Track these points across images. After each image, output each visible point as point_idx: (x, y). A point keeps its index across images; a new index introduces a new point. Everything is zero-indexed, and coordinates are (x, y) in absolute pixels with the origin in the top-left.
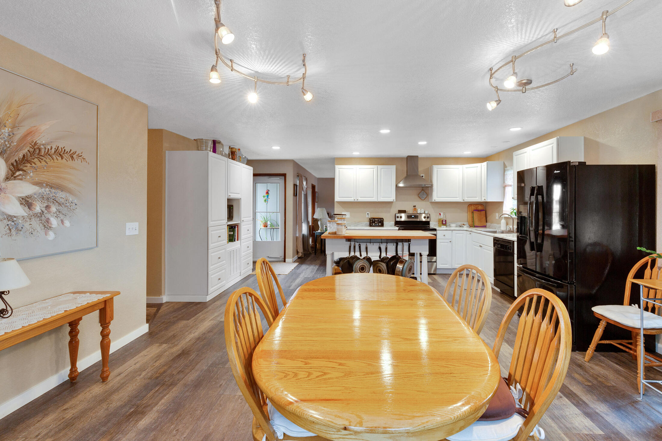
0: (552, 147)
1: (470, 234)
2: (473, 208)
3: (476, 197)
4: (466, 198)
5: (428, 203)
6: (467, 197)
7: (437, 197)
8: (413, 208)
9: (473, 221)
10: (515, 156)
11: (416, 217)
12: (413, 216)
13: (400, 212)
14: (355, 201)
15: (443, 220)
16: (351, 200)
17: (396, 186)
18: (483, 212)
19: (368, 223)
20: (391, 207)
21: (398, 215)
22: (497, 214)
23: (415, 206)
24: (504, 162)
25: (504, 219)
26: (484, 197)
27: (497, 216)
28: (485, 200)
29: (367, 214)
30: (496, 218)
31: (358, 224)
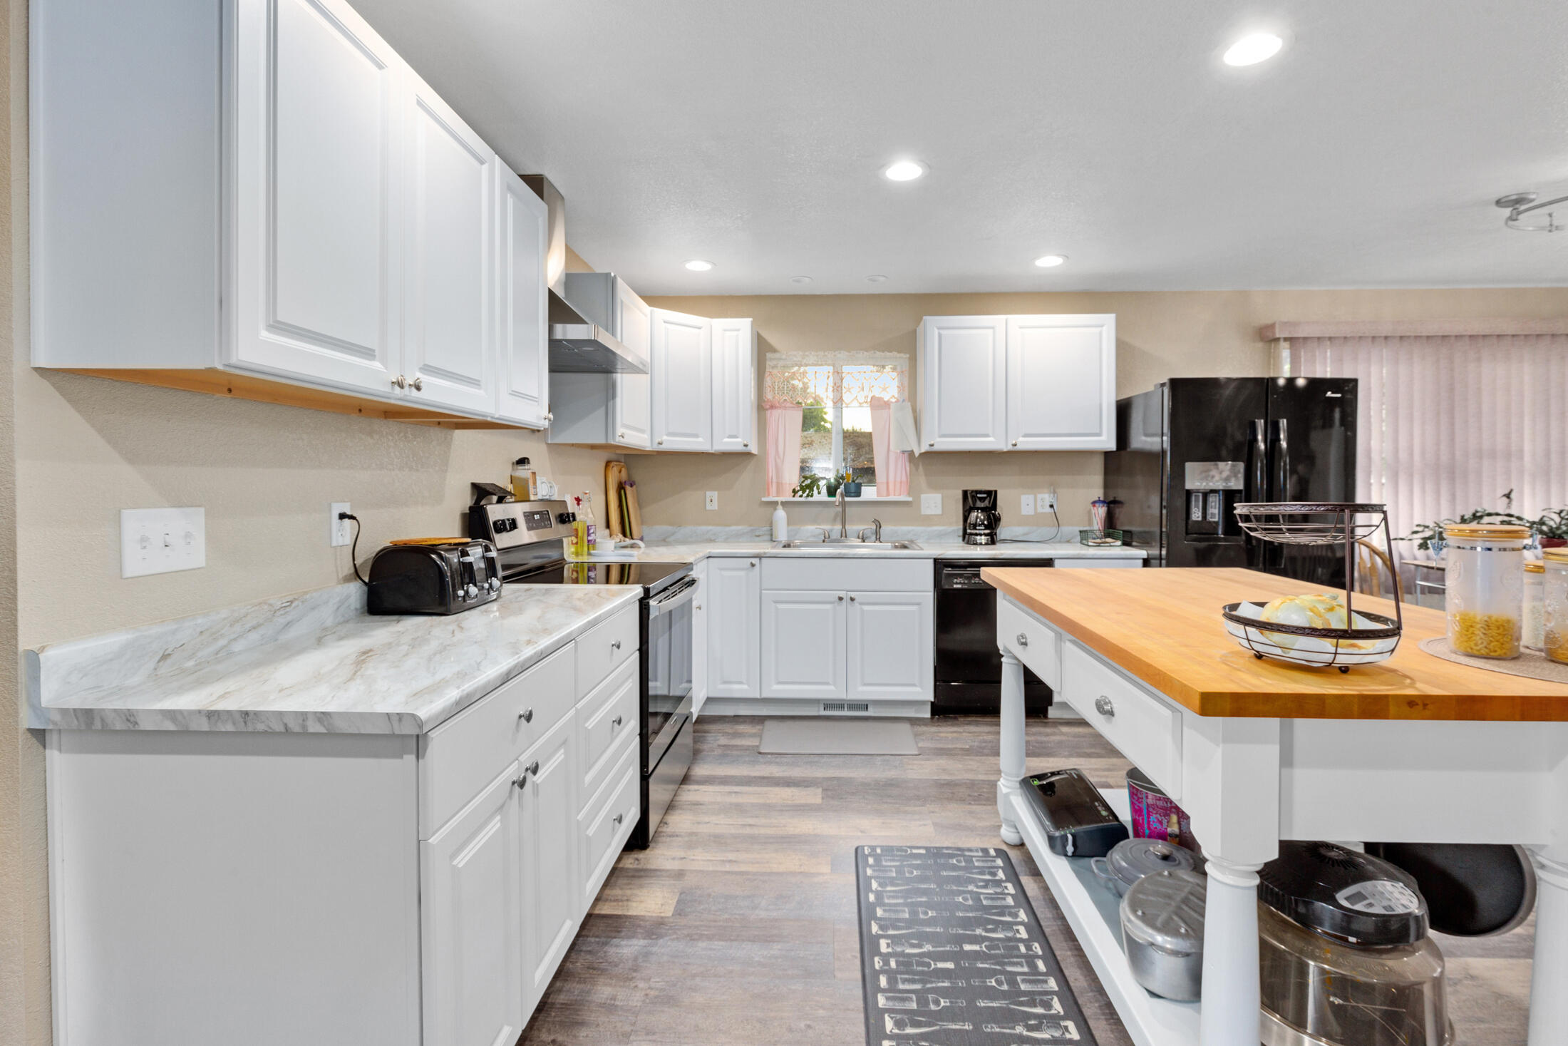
2: (615, 474)
3: (696, 435)
4: (665, 438)
6: (669, 434)
9: (623, 522)
10: (937, 331)
11: (546, 519)
12: (536, 517)
14: (396, 396)
15: (588, 529)
18: (634, 488)
19: (355, 593)
21: (501, 513)
22: (716, 493)
23: (523, 461)
24: (758, 333)
25: (783, 509)
26: (730, 437)
27: (711, 501)
28: (746, 446)
29: (337, 516)
30: (709, 507)
31: (289, 618)
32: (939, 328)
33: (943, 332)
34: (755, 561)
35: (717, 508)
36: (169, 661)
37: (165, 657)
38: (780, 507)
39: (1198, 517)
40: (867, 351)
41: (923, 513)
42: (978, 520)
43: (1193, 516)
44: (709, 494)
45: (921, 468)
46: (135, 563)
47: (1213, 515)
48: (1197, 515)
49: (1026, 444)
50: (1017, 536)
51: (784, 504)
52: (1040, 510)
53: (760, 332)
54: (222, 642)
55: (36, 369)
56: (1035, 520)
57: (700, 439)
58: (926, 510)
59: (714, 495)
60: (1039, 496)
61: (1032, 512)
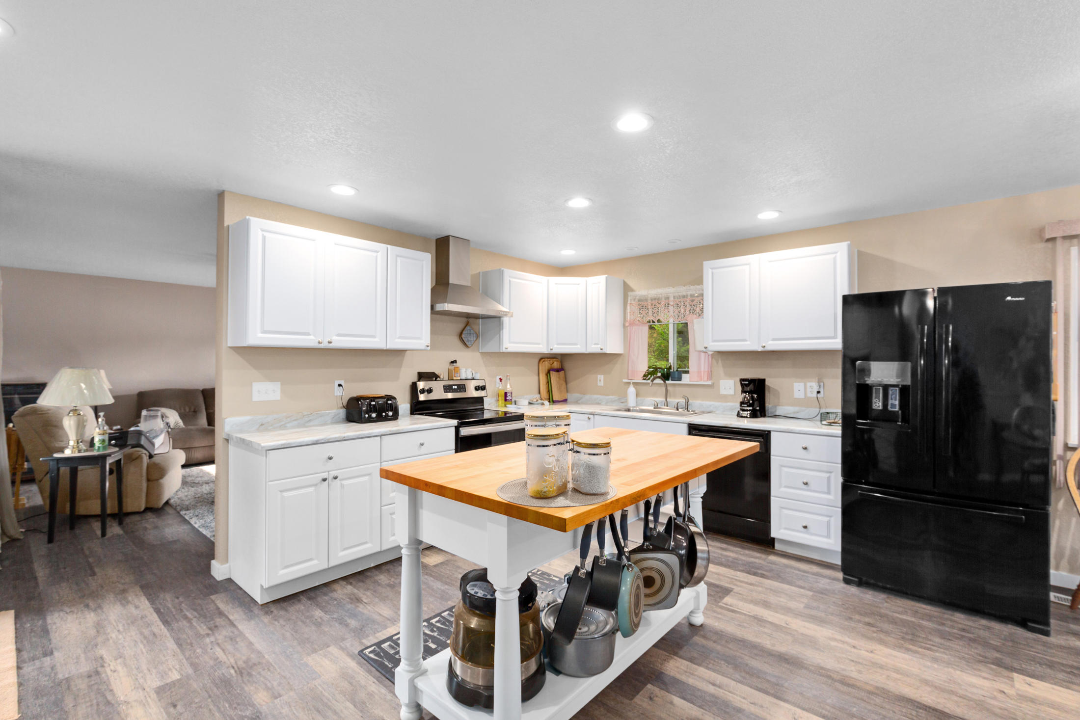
0: (835, 259)
1: (589, 419)
2: (546, 365)
3: (576, 344)
4: (556, 346)
5: (477, 355)
6: (558, 344)
7: (510, 342)
8: (447, 366)
9: (549, 391)
10: (710, 271)
11: (462, 388)
12: (454, 387)
13: (422, 376)
14: (322, 346)
15: (506, 394)
16: (310, 341)
17: (432, 307)
18: (562, 373)
19: (342, 413)
20: (400, 366)
21: (421, 385)
22: (603, 376)
23: (454, 362)
24: (624, 281)
25: (634, 387)
26: (595, 344)
27: (600, 380)
28: (601, 349)
29: (337, 385)
30: (599, 384)
31: (311, 418)
32: (712, 269)
33: (714, 271)
34: (591, 416)
35: (603, 385)
36: (263, 426)
37: (262, 425)
38: (631, 386)
39: (879, 407)
40: (684, 286)
41: (721, 393)
42: (746, 399)
43: (874, 405)
44: (599, 376)
45: (720, 361)
46: (256, 398)
47: (893, 406)
48: (878, 405)
49: (772, 346)
50: (788, 414)
51: (635, 384)
52: (809, 395)
53: (626, 280)
54: (283, 423)
55: (229, 347)
56: (805, 402)
57: (579, 346)
58: (723, 392)
59: (601, 377)
60: (809, 384)
61: (802, 396)
